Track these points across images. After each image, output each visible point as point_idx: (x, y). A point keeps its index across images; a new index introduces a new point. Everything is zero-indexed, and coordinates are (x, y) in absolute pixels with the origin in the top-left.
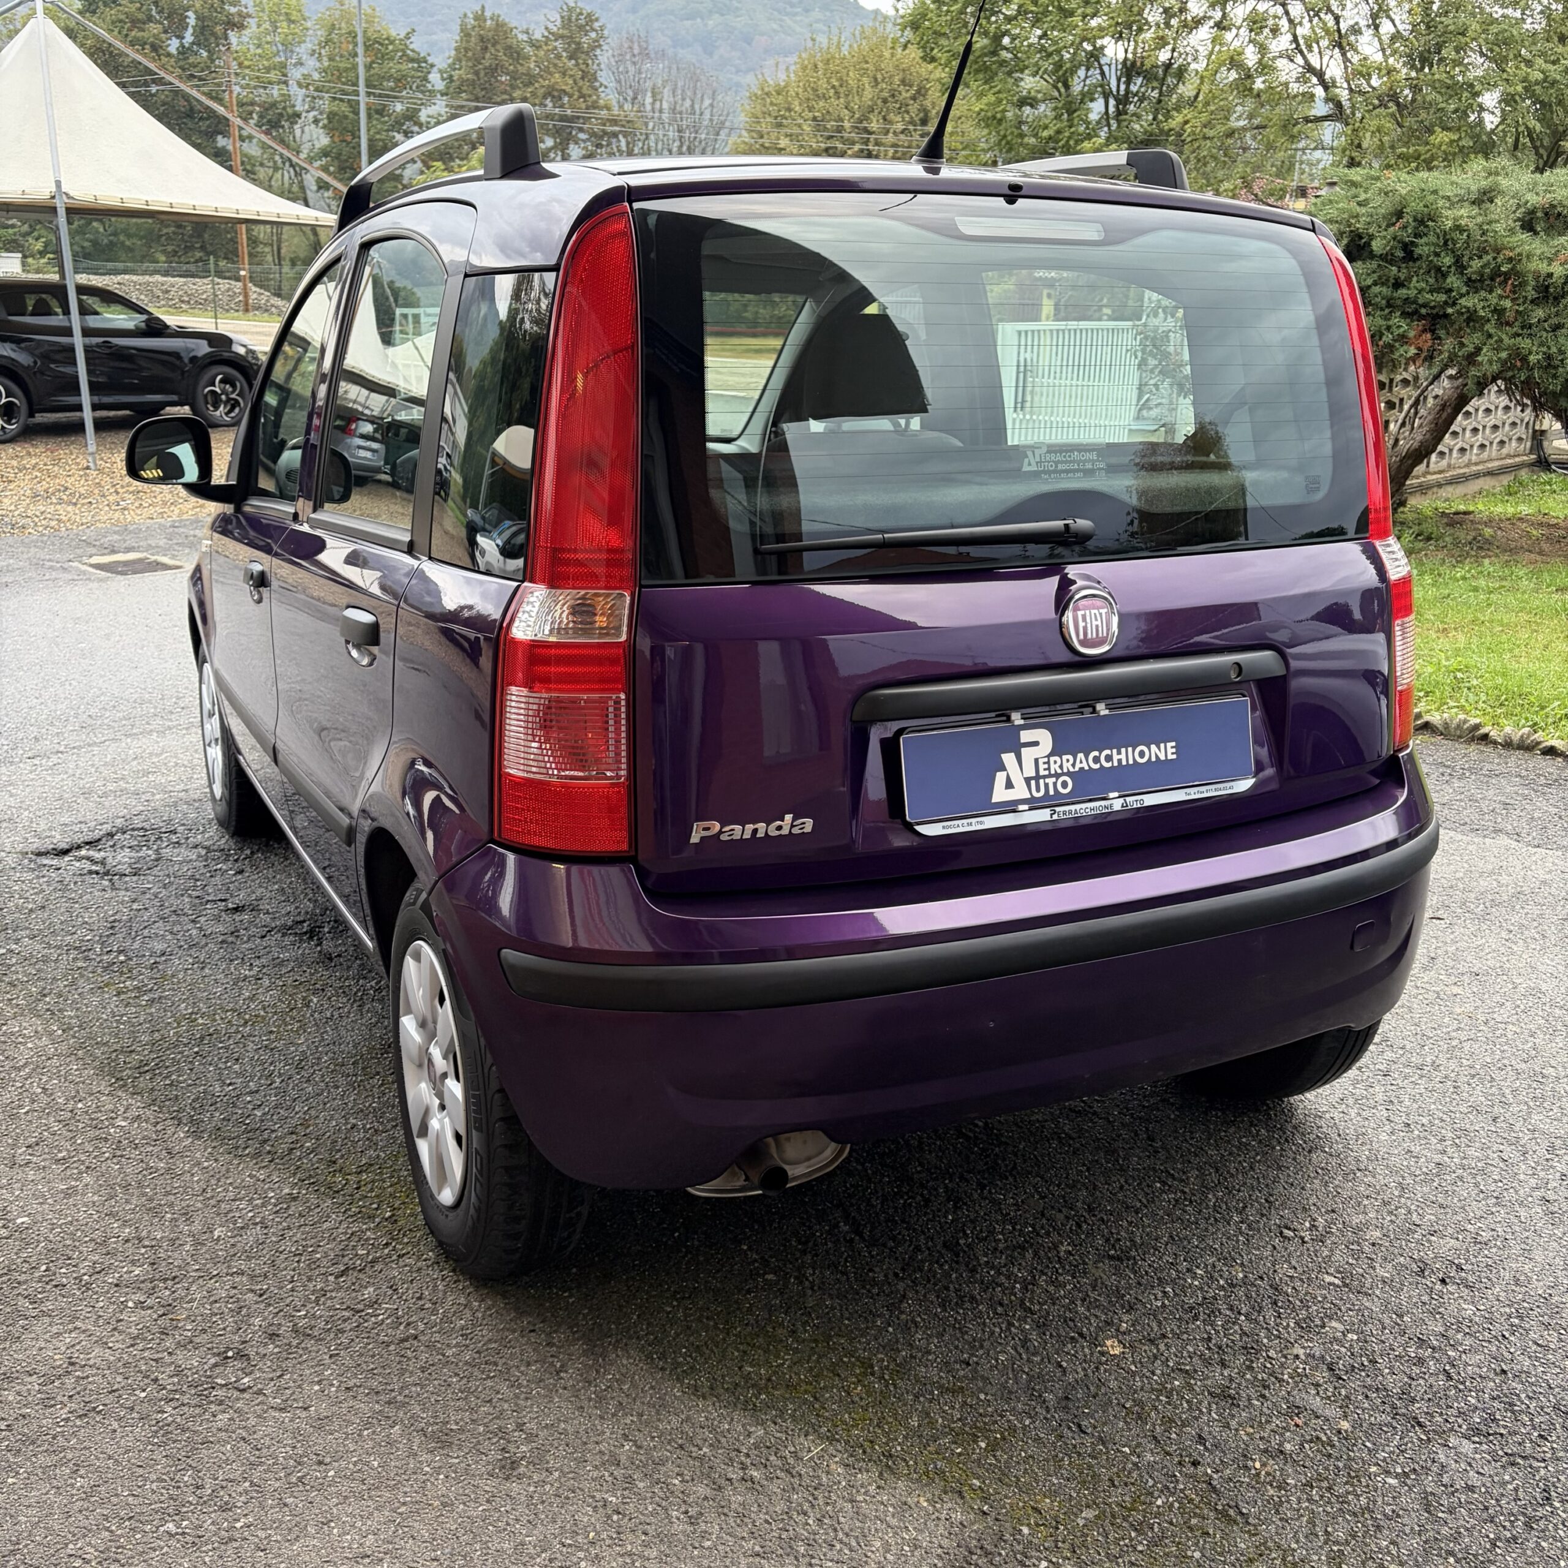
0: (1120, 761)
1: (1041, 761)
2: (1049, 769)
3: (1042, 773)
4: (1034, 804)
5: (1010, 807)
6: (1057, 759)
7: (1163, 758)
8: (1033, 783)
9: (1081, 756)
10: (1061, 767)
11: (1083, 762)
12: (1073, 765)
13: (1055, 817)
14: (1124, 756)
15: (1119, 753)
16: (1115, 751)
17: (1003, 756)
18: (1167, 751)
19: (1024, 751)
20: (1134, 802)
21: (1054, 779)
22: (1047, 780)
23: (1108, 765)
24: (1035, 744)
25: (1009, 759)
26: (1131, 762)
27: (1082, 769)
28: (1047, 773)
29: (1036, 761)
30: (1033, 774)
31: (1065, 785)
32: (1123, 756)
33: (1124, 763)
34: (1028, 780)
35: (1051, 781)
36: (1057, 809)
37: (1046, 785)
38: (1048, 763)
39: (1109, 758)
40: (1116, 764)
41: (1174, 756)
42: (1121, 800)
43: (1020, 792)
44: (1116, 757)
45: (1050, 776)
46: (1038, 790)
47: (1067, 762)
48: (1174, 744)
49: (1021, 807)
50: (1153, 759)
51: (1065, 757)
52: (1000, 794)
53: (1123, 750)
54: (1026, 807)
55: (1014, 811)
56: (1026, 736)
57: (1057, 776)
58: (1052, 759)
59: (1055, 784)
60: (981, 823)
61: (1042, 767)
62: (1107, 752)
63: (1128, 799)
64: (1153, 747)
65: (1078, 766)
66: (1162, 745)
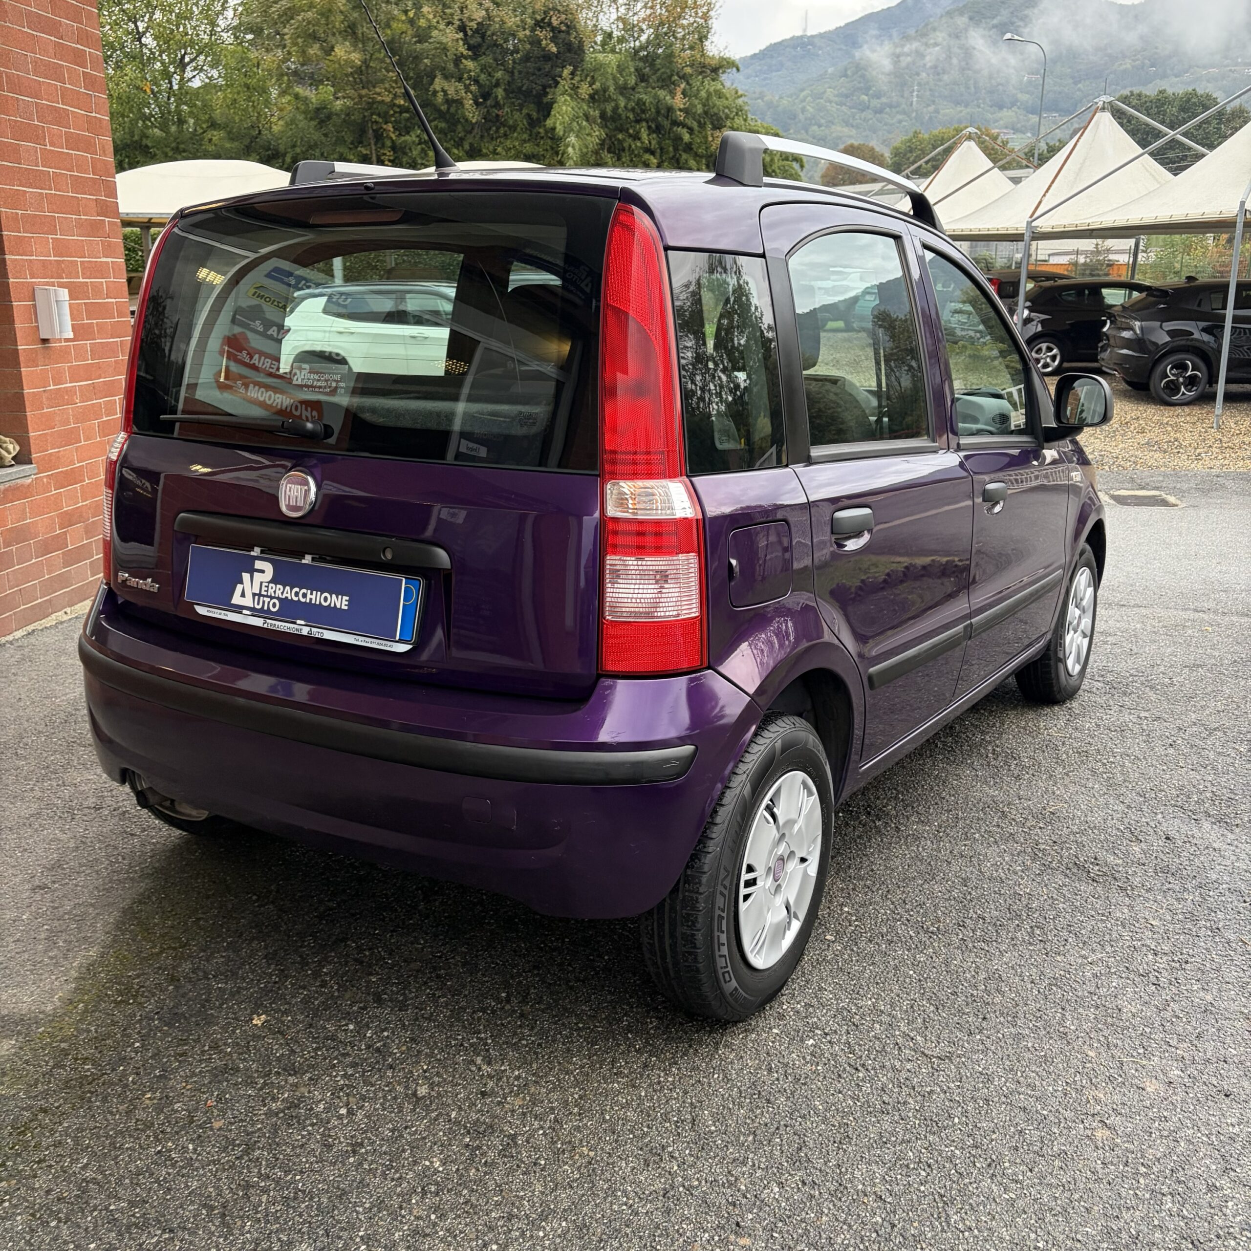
0: (311, 599)
1: (264, 584)
2: (267, 591)
3: (263, 593)
4: (255, 612)
5: (239, 609)
6: (273, 585)
7: (338, 606)
8: (257, 597)
9: (288, 588)
10: (275, 592)
11: (289, 593)
12: (282, 593)
13: (265, 626)
14: (315, 597)
15: (311, 594)
16: (309, 592)
17: (244, 574)
18: (341, 602)
19: (255, 574)
20: (317, 633)
21: (269, 599)
22: (265, 599)
23: (303, 600)
24: (263, 571)
25: (246, 576)
26: (318, 603)
27: (286, 598)
28: (265, 593)
29: (261, 583)
30: (258, 592)
31: (274, 605)
32: (313, 597)
33: (313, 602)
34: (254, 595)
35: (267, 600)
36: (268, 621)
37: (264, 602)
38: (267, 587)
39: (304, 595)
40: (308, 601)
41: (346, 608)
42: (308, 629)
43: (248, 602)
44: (309, 596)
45: (267, 596)
46: (258, 604)
47: (279, 590)
48: (347, 598)
49: (245, 612)
50: (332, 605)
51: (279, 586)
52: (236, 600)
53: (314, 592)
54: (248, 612)
55: (241, 613)
56: (258, 565)
57: (271, 598)
58: (271, 585)
59: (269, 603)
60: (227, 615)
61: (264, 588)
62: (304, 591)
63: (313, 629)
64: (334, 596)
65: (285, 595)
66: (340, 597)
